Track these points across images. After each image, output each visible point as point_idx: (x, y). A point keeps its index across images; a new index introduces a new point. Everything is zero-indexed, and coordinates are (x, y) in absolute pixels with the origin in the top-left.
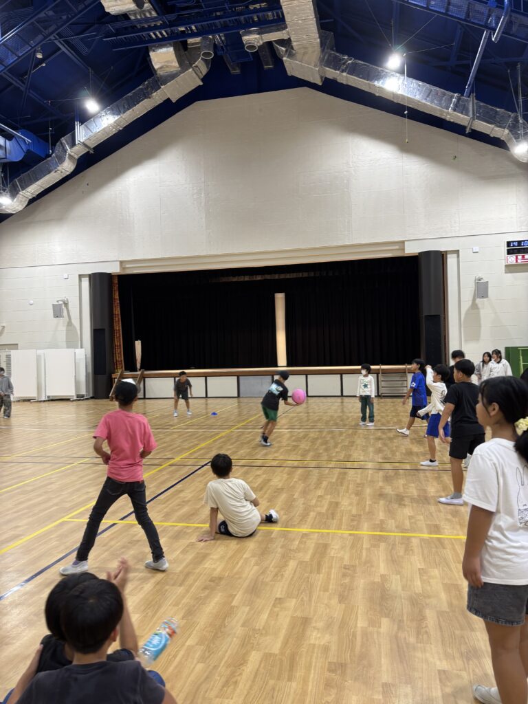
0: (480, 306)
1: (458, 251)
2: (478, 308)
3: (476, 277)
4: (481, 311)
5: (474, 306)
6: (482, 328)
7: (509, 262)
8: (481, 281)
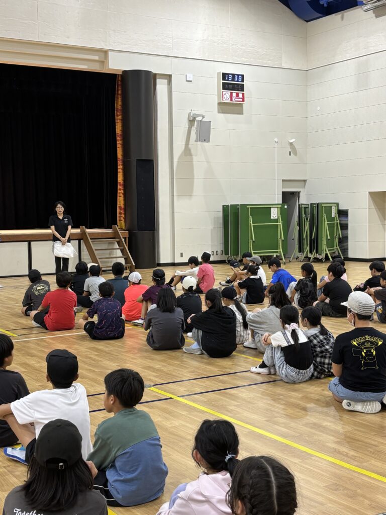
0: (193, 152)
1: (170, 76)
2: (191, 155)
3: (190, 114)
4: (195, 158)
5: (187, 152)
6: (195, 180)
7: (224, 99)
8: (204, 120)
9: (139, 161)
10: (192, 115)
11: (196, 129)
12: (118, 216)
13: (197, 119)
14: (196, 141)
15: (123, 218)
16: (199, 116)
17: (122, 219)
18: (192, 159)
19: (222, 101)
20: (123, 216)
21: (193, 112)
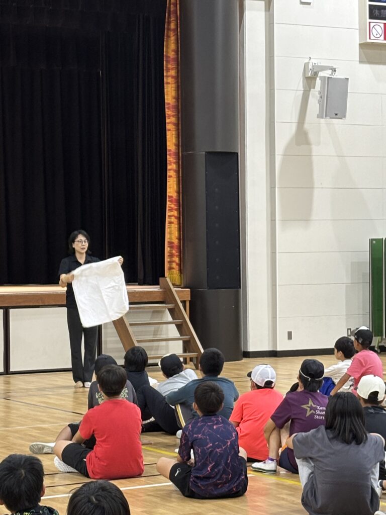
3: (306, 65)
4: (315, 149)
5: (301, 137)
6: (316, 192)
7: (372, 37)
8: (334, 77)
9: (212, 155)
10: (310, 67)
11: (320, 93)
12: (167, 259)
13: (321, 74)
14: (320, 116)
15: (177, 264)
16: (324, 68)
17: (174, 265)
18: (310, 151)
19: (368, 40)
20: (177, 259)
21: (313, 61)
